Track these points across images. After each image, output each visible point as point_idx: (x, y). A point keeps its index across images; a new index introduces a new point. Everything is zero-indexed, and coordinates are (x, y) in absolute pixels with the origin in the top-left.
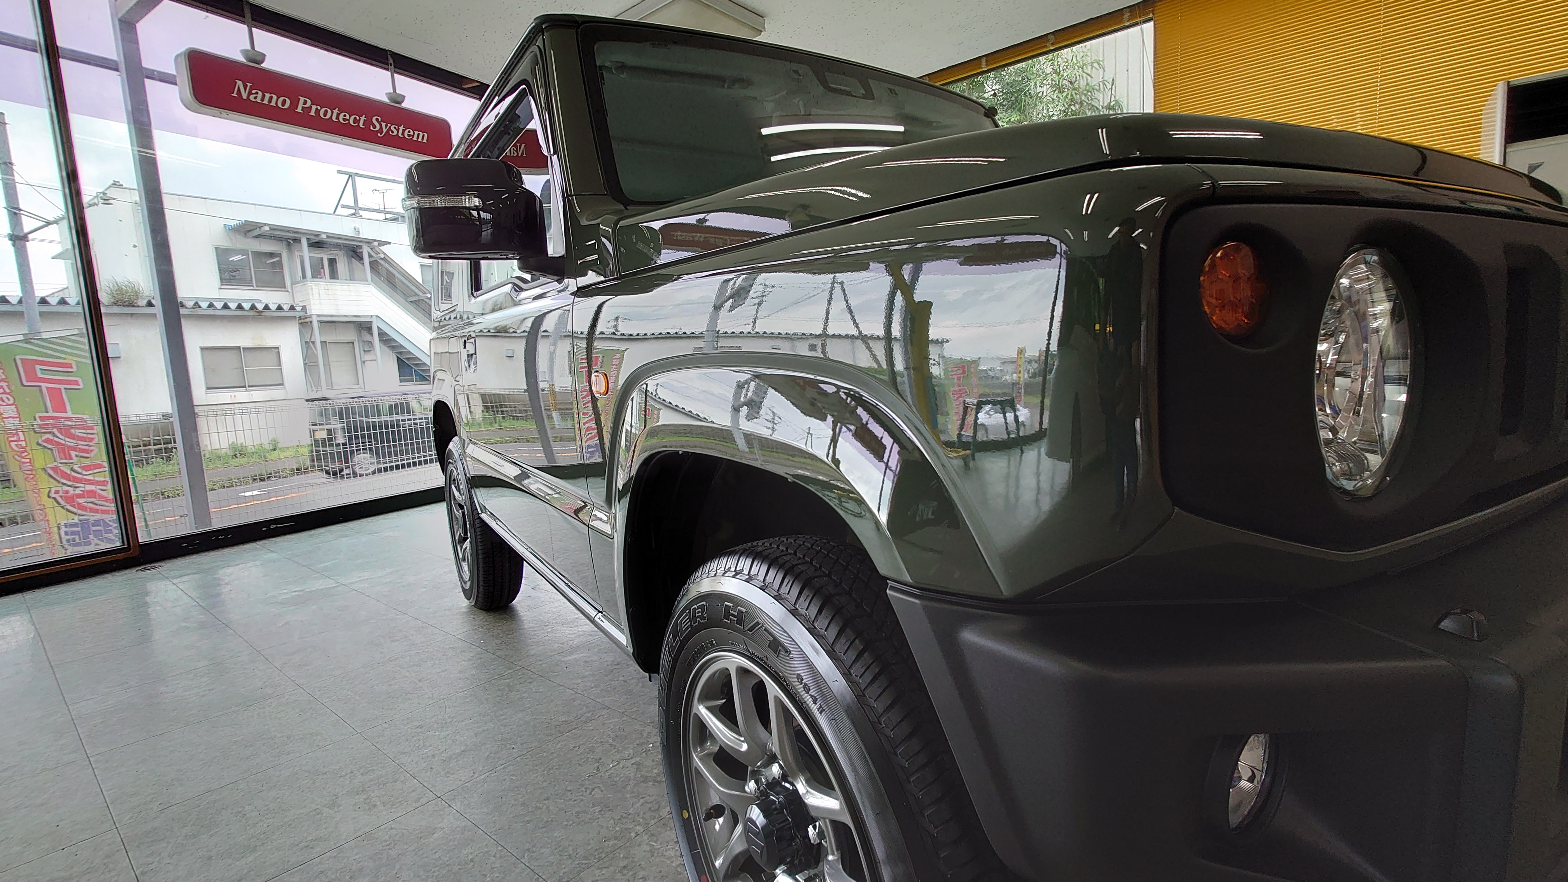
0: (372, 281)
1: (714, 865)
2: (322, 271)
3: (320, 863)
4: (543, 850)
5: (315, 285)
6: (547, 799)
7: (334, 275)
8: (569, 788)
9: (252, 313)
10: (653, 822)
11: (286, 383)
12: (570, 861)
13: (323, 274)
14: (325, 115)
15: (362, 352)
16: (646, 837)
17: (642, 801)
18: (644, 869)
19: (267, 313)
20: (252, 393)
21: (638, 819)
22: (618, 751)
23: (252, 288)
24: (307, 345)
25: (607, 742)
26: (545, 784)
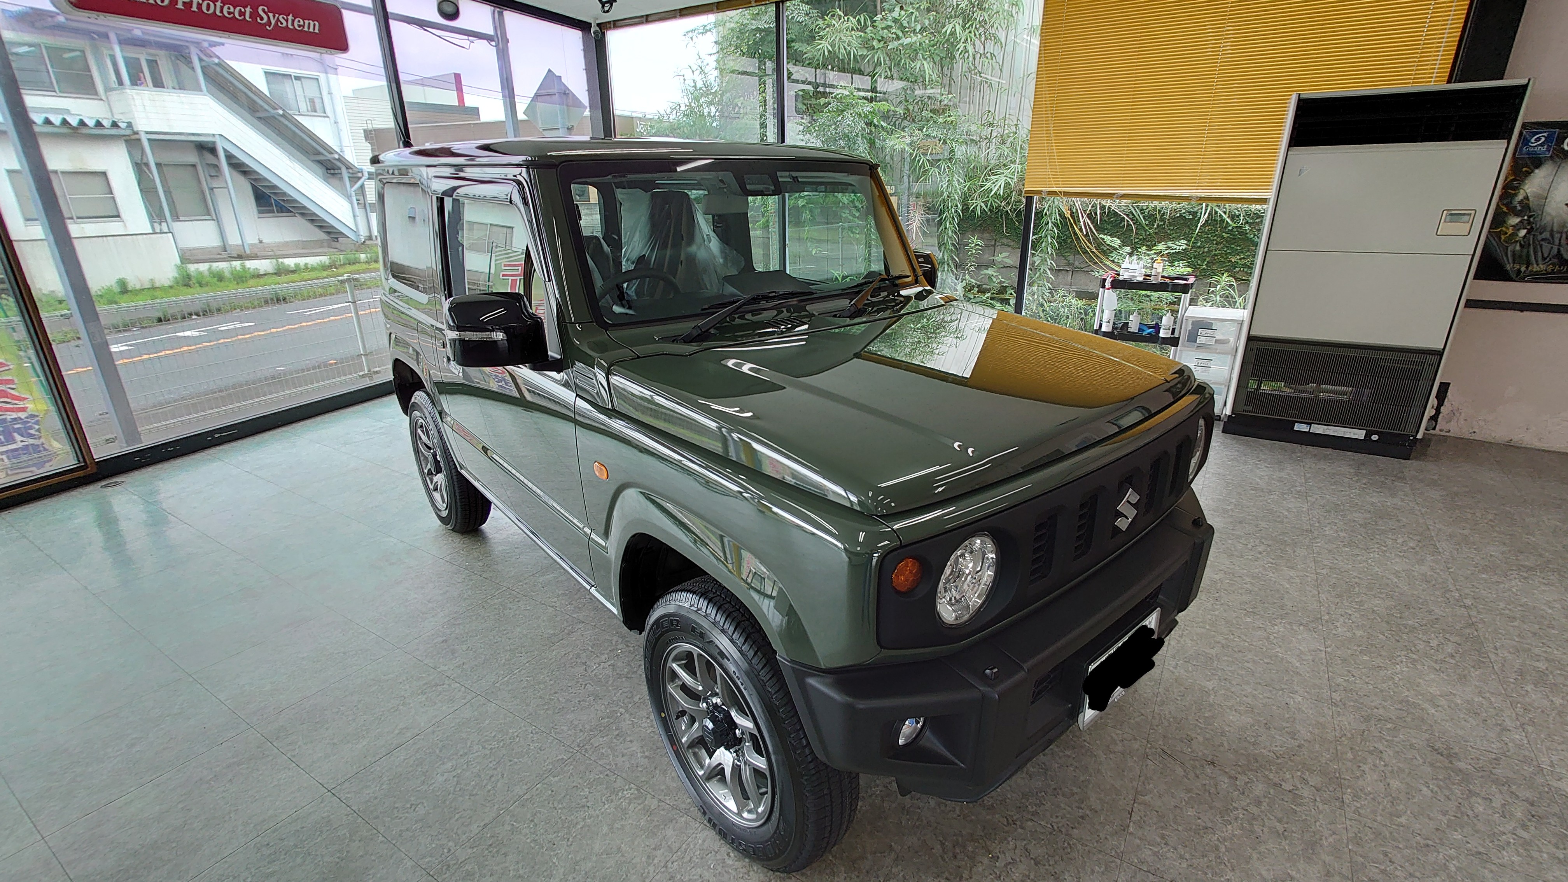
0: (207, 91)
1: (681, 741)
2: (142, 75)
3: (415, 744)
4: (562, 728)
5: (137, 94)
6: (556, 693)
7: (158, 84)
8: (569, 685)
9: (65, 130)
10: (630, 705)
11: (122, 215)
12: (582, 734)
13: (143, 79)
14: (208, 9)
15: (209, 178)
16: (627, 716)
17: (621, 691)
18: (629, 736)
19: (84, 131)
20: (83, 225)
21: (620, 704)
22: (597, 656)
23: (54, 94)
24: (140, 168)
25: (588, 649)
26: (552, 682)
